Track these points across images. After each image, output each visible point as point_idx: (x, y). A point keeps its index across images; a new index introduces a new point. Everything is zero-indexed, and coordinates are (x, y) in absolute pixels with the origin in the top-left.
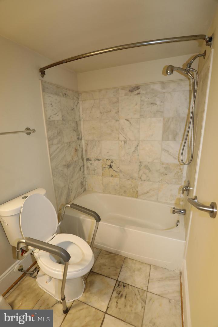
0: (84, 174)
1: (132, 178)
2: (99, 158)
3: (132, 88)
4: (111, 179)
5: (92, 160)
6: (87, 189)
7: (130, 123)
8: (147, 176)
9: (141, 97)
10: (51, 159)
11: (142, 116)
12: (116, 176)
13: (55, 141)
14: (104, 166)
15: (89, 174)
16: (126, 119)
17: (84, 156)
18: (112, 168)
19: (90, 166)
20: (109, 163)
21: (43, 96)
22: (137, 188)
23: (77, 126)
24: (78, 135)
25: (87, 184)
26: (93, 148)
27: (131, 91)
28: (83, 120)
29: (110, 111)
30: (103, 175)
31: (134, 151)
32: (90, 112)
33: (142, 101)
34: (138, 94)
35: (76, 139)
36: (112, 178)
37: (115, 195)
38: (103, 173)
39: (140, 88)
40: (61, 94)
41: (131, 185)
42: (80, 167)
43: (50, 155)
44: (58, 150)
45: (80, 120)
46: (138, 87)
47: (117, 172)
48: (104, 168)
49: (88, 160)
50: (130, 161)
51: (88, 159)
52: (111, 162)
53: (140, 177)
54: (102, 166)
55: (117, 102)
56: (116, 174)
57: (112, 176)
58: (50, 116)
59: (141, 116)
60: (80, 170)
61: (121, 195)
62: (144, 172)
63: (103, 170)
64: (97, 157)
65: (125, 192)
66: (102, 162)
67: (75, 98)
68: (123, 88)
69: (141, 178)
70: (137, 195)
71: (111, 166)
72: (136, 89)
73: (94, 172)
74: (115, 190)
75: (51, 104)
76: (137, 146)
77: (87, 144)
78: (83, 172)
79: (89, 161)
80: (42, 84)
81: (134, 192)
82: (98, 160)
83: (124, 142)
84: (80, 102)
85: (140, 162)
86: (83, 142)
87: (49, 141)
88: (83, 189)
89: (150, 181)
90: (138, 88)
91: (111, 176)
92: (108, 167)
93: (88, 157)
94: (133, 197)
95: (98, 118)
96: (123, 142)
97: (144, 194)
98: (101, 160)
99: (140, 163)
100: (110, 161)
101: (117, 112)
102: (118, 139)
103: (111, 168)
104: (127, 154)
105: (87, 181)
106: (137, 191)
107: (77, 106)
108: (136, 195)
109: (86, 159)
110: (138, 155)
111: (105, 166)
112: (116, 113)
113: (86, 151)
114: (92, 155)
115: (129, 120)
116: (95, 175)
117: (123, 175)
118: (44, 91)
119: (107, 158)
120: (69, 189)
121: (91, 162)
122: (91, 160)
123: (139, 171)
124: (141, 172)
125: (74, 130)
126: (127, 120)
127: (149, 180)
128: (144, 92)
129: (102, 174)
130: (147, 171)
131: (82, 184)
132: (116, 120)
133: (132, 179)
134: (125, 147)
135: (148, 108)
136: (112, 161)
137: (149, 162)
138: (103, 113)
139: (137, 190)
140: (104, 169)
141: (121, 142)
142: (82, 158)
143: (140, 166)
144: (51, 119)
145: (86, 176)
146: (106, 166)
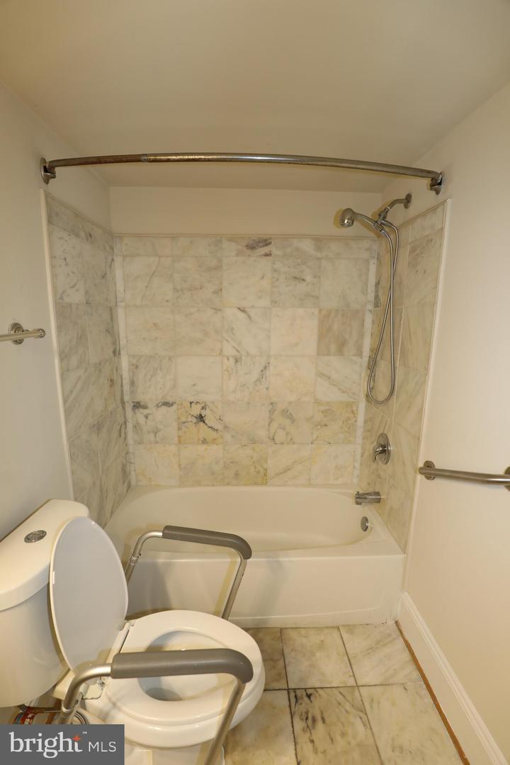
0: (126, 445)
1: (254, 441)
2: (170, 400)
3: (253, 240)
4: (201, 448)
5: (150, 405)
6: (133, 483)
7: (249, 317)
8: (287, 434)
9: (274, 263)
10: (65, 411)
11: (276, 302)
12: (215, 439)
13: (74, 361)
14: (183, 419)
15: (140, 444)
16: (239, 309)
17: (126, 398)
18: (204, 422)
19: (142, 420)
20: (196, 410)
21: (50, 235)
22: (266, 462)
23: (112, 321)
24: (114, 343)
25: (135, 470)
26: (152, 376)
27: (252, 247)
28: (123, 304)
29: (201, 288)
30: (180, 443)
31: (258, 380)
32: (147, 287)
33: (275, 271)
34: (266, 255)
35: (111, 354)
36: (205, 446)
37: (213, 485)
38: (179, 437)
39: (270, 243)
40: (82, 234)
41: (252, 458)
42: (119, 427)
43: (65, 401)
44: (79, 387)
45: (116, 305)
46: (266, 240)
47: (217, 430)
48: (184, 423)
49: (137, 406)
50: (249, 403)
51: (138, 403)
52: (203, 408)
53: (271, 437)
54: (178, 418)
55: (218, 268)
56: (214, 434)
57: (204, 441)
58: (64, 292)
59: (274, 302)
60: (120, 436)
61: (228, 484)
62: (280, 425)
63: (179, 429)
64: (163, 397)
65: (237, 475)
66: (178, 409)
67: (108, 248)
68: (232, 239)
69: (273, 439)
70: (265, 478)
71: (201, 418)
72: (261, 244)
73: (155, 437)
74: (213, 474)
75: (65, 259)
76: (265, 367)
77: (137, 367)
78: (125, 438)
79: (141, 410)
80: (47, 202)
81: (258, 472)
82: (167, 404)
83: (234, 361)
84: (118, 260)
85: (272, 404)
86: (125, 362)
87: (61, 359)
88: (126, 484)
89: (294, 443)
90: (266, 242)
91: (200, 442)
92: (195, 420)
93: (140, 398)
94: (256, 484)
95: (167, 301)
96: (232, 361)
97: (281, 473)
98: (175, 407)
99: (271, 406)
100: (199, 406)
101: (218, 291)
102: (220, 354)
103: (202, 424)
104: (242, 386)
105: (133, 461)
106: (266, 470)
107: (110, 266)
108: (262, 478)
109: (132, 404)
110: (267, 389)
111: (187, 418)
112: (215, 292)
113: (132, 383)
114: (150, 394)
115: (247, 310)
116: (157, 443)
117: (233, 436)
118: (50, 222)
119: (191, 399)
121: (146, 412)
122: (145, 407)
123: (269, 425)
124: (275, 425)
125: (106, 330)
126: (243, 311)
127: (292, 441)
128: (279, 253)
129: (176, 439)
130: (287, 422)
131: (125, 473)
132: (215, 309)
133: (254, 443)
134: (237, 372)
135: (287, 286)
136: (205, 406)
137: (290, 403)
138: (182, 290)
139: (265, 466)
140: (184, 428)
141: (228, 359)
142: (123, 403)
143: (272, 412)
144: (67, 300)
145: (131, 450)
146: (190, 419)
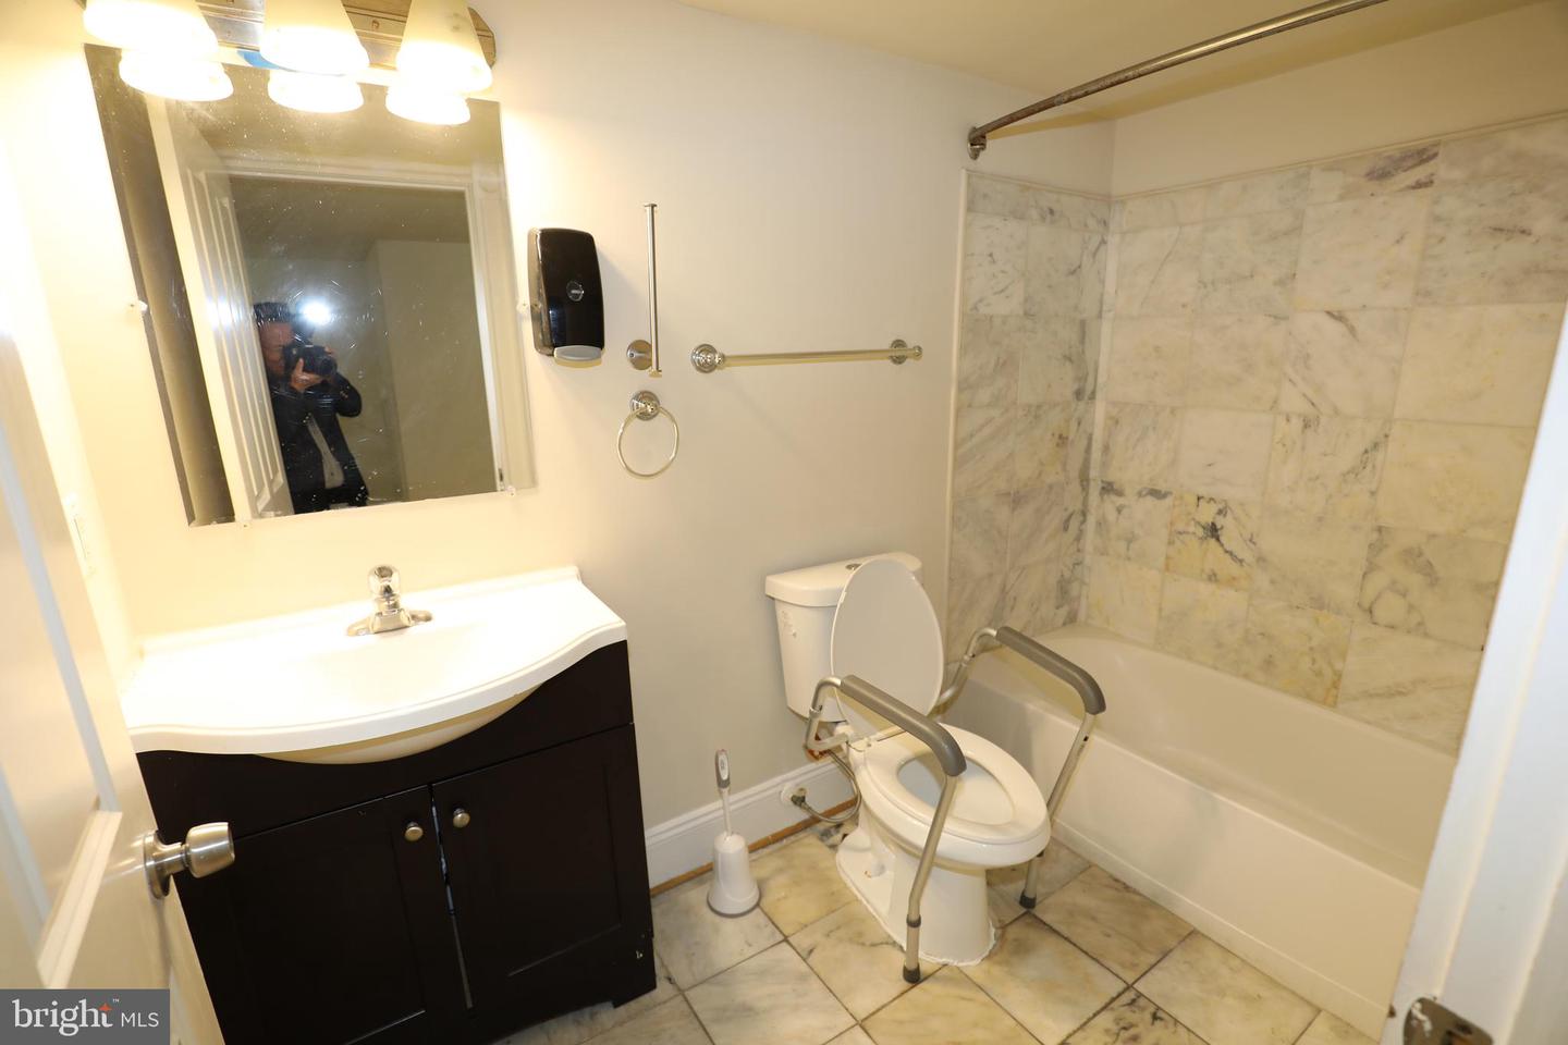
0: (1079, 550)
1: (1319, 603)
2: (1162, 486)
3: (1389, 157)
4: (1205, 589)
5: (1128, 491)
6: (1082, 616)
7: (1352, 330)
8: (1411, 608)
9: (1436, 202)
10: (955, 459)
11: (1428, 294)
12: (1234, 578)
13: (984, 395)
14: (1180, 526)
15: (1102, 554)
16: (1328, 313)
17: (1093, 473)
18: (1218, 539)
19: (1112, 516)
20: (1207, 514)
21: (967, 226)
22: (1343, 656)
23: (1082, 341)
24: (1082, 379)
25: (1087, 597)
26: (1138, 440)
27: (1380, 175)
28: (1111, 315)
29: (1252, 276)
30: (1167, 568)
31: (1354, 472)
32: (1153, 282)
33: (1438, 219)
34: (1419, 185)
35: (1069, 393)
36: (1212, 587)
37: (1216, 668)
38: (1168, 558)
39: (1436, 155)
40: (1034, 213)
41: (1310, 639)
42: (1066, 514)
43: (957, 446)
44: (987, 431)
45: (1100, 316)
46: (1421, 152)
47: (1241, 561)
48: (1180, 533)
49: (1108, 488)
50: (1320, 519)
51: (1110, 484)
52: (1220, 512)
53: (1366, 606)
54: (1172, 524)
55: (1295, 230)
56: (1234, 569)
57: (1213, 577)
58: (981, 301)
59: (1423, 295)
60: (1066, 529)
61: (1246, 676)
62: (1394, 582)
63: (1171, 543)
64: (1151, 480)
65: (1269, 664)
66: (1174, 506)
67: (1092, 223)
68: (1334, 165)
69: (1371, 612)
70: (1334, 691)
71: (1213, 531)
72: (1409, 163)
73: (1128, 549)
74: (1219, 645)
75: (991, 255)
76: (1376, 446)
77: (1117, 422)
78: (1078, 539)
79: (1114, 497)
80: (969, 184)
81: (1319, 674)
82: (1157, 494)
83: (1301, 424)
84: (1113, 240)
85: (1380, 529)
86: (1100, 410)
87: (960, 390)
88: (1063, 611)
89: (1426, 635)
90: (1423, 156)
91: (1205, 576)
92: (1200, 532)
93: (1113, 475)
94: (1309, 697)
95: (1184, 306)
96: (1297, 423)
97: (1378, 695)
98: (1168, 501)
99: (1375, 535)
100: (1214, 508)
101: (1287, 281)
102: (1272, 408)
103: (1213, 541)
104: (1310, 479)
105: (1087, 580)
106: (1339, 675)
107: (1094, 255)
108: (1328, 690)
109: (1100, 485)
110: (1373, 493)
111: (1188, 524)
112: (1280, 283)
113: (1106, 449)
114: (1131, 471)
115: (1349, 315)
116: (1129, 559)
117: (1273, 582)
118: (970, 209)
119: (1202, 491)
120: (1003, 591)
121: (1120, 501)
122: (1120, 494)
123: (1365, 574)
124: (1379, 581)
125: (1065, 357)
126: (1337, 317)
127: (1420, 629)
128: (1457, 174)
129: (1162, 559)
130: (1415, 580)
131: (1063, 590)
132: (1275, 317)
133: (1321, 608)
134: (1303, 448)
135: (1468, 252)
136: (1225, 508)
137: (1433, 536)
138: (1213, 283)
139: (1339, 666)
140: (1178, 543)
141: (1288, 420)
142: (1084, 480)
143: (1375, 548)
144: (983, 310)
145: (1088, 560)
146: (1192, 529)
